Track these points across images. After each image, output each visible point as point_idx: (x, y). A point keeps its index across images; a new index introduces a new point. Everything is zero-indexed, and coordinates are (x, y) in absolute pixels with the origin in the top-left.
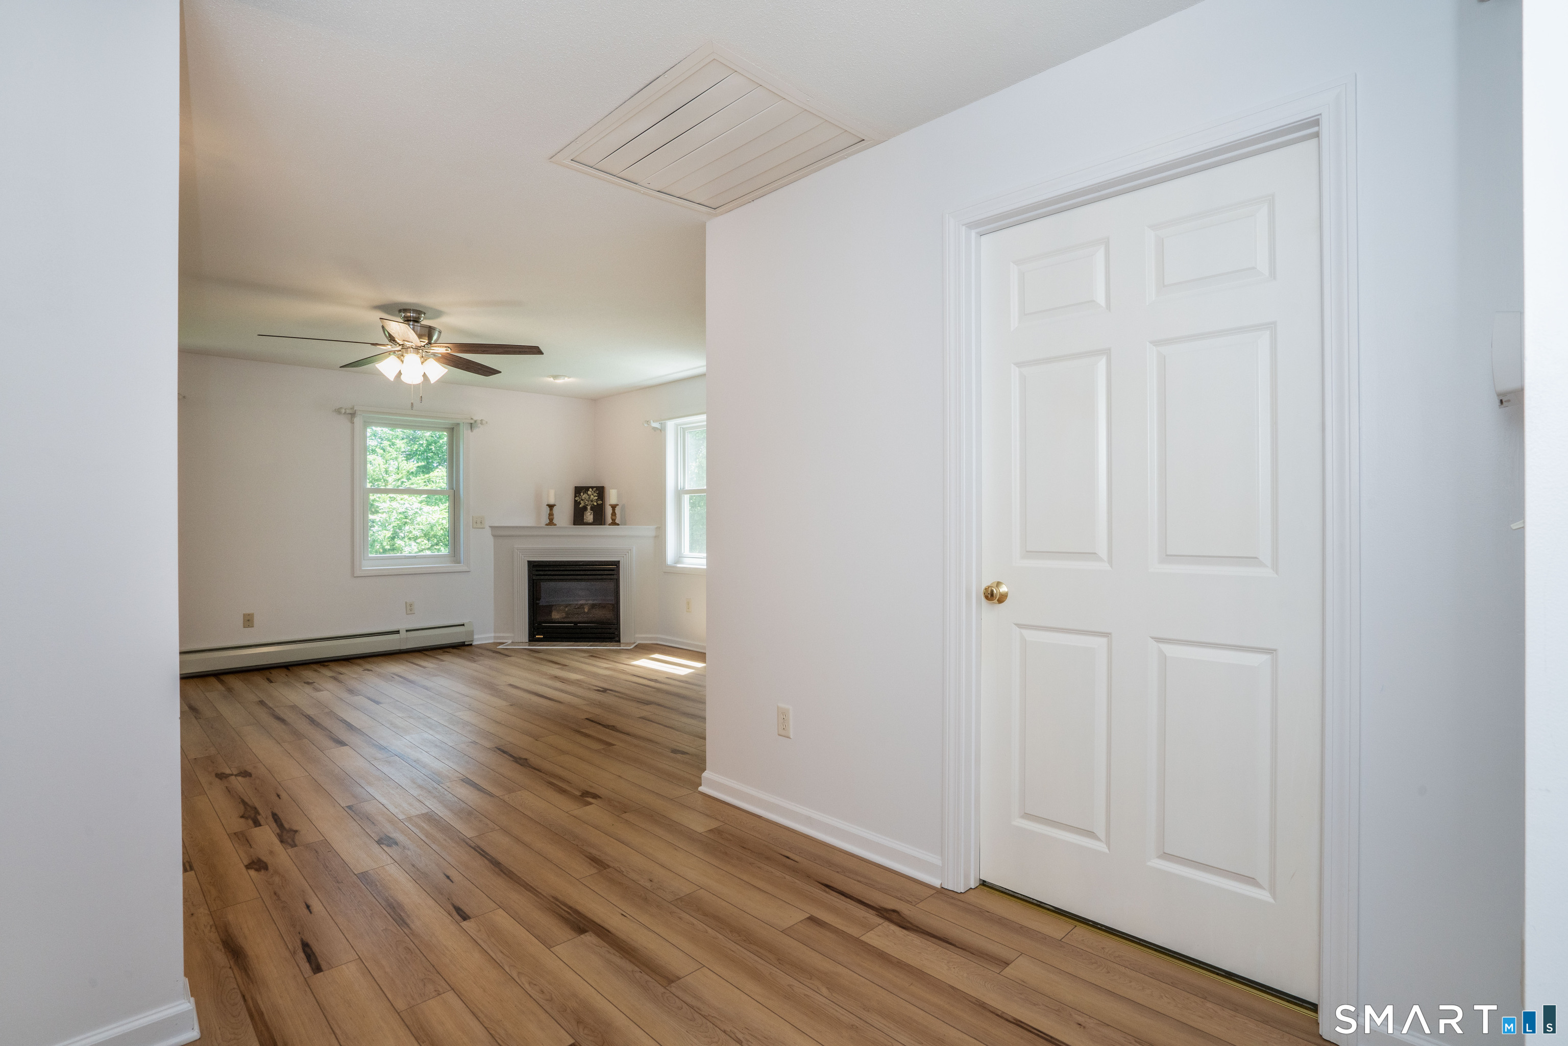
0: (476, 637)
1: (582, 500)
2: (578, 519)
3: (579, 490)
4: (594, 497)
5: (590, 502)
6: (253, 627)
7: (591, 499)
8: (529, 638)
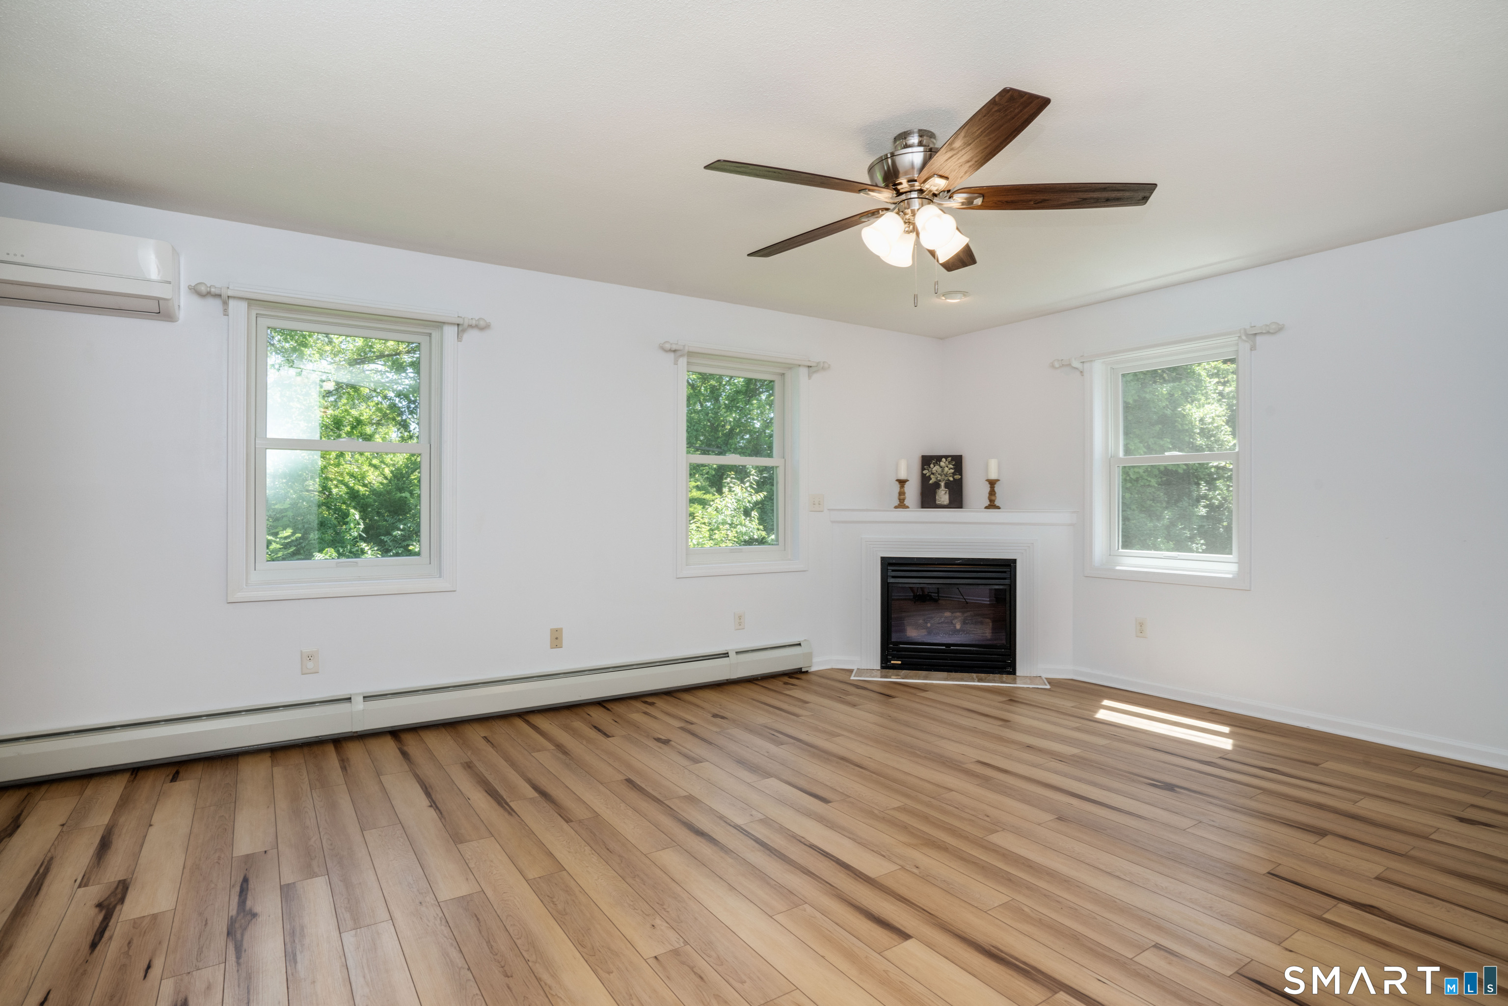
0: (815, 660)
1: (933, 474)
2: (928, 499)
3: (927, 461)
4: (949, 469)
5: (943, 476)
6: (562, 647)
7: (945, 472)
8: (882, 663)
